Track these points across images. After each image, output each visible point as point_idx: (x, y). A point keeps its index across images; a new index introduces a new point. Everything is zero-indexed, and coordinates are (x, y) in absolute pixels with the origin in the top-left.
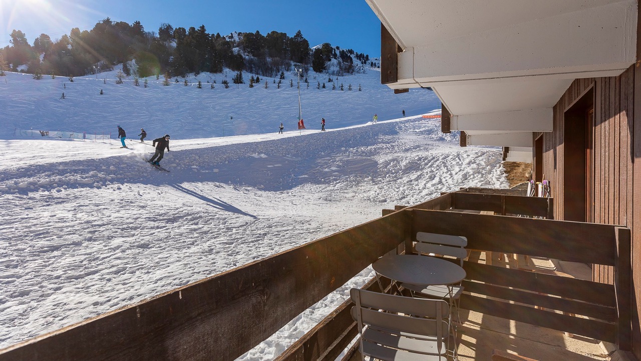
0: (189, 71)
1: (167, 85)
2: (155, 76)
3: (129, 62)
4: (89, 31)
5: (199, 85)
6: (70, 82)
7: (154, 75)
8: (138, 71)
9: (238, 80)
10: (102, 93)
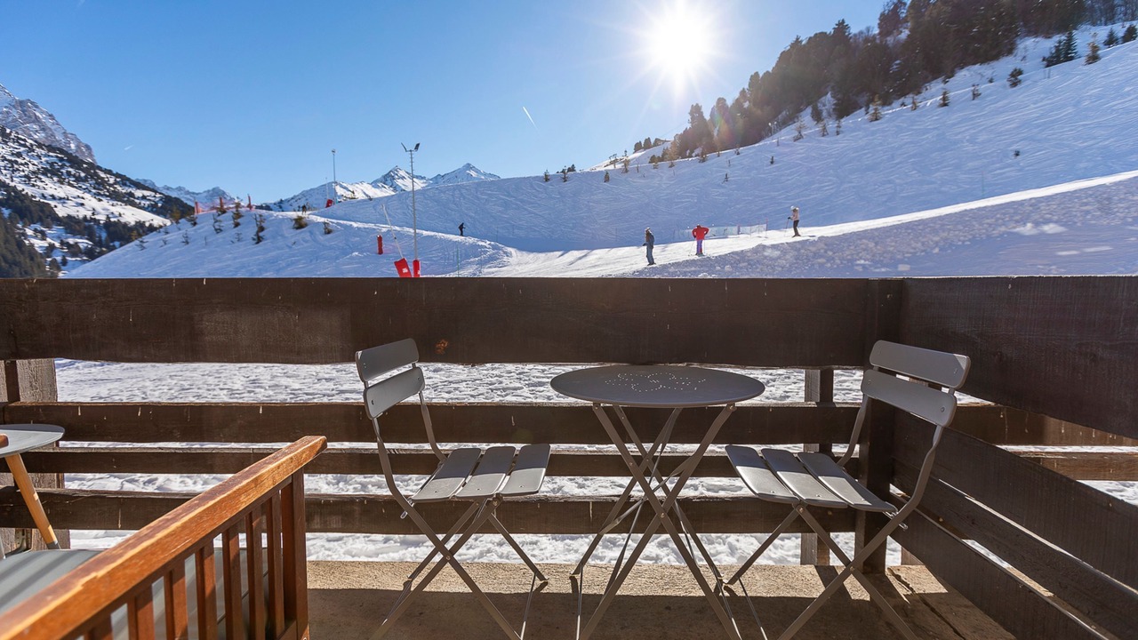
0: (930, 77)
1: (876, 119)
2: (863, 109)
3: (823, 99)
4: (770, 70)
5: (944, 99)
6: (736, 156)
7: (861, 108)
8: (834, 109)
9: (1063, 55)
10: (772, 163)
